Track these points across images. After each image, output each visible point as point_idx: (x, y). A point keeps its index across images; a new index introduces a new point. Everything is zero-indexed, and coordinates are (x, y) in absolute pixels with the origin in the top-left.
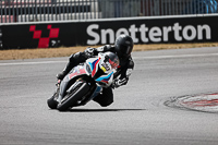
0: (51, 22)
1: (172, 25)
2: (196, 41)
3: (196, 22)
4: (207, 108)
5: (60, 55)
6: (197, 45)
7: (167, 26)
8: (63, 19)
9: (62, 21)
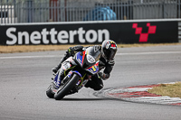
3: (97, 27)
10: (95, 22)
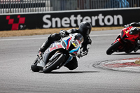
0: (20, 13)
1: (98, 16)
2: (113, 25)
3: (113, 13)
4: (120, 69)
5: (26, 35)
6: (113, 28)
7: (95, 16)
8: (28, 11)
9: (27, 13)
10: (112, 9)
